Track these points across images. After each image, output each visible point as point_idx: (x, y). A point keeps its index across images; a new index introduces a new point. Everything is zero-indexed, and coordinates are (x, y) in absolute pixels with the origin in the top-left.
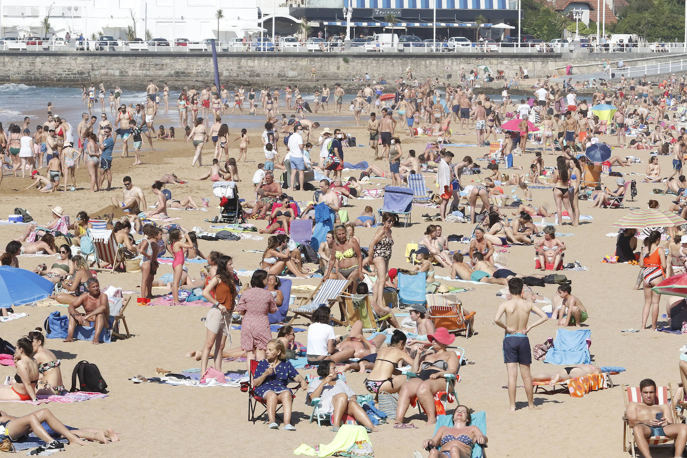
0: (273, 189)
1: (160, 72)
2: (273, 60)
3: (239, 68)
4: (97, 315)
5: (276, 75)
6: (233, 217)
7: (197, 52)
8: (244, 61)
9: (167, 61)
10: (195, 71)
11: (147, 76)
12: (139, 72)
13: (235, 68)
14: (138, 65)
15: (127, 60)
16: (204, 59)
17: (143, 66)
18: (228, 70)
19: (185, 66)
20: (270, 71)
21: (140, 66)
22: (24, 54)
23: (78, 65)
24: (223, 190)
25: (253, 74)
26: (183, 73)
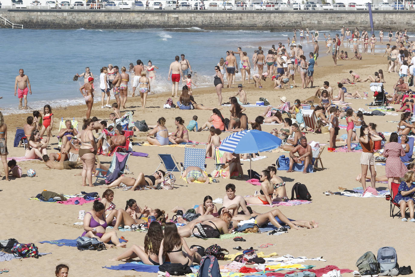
0: (404, 87)
1: (340, 22)
2: (404, 14)
3: (384, 19)
4: (305, 157)
5: (405, 23)
6: (381, 103)
7: (361, 11)
8: (387, 15)
9: (344, 15)
10: (359, 21)
11: (333, 24)
12: (328, 22)
13: (382, 19)
14: (328, 18)
15: (322, 15)
16: (364, 14)
17: (330, 18)
18: (378, 20)
19: (354, 18)
20: (402, 20)
21: (329, 18)
22: (265, 12)
23: (294, 18)
24: (376, 88)
25: (392, 22)
26: (353, 22)
